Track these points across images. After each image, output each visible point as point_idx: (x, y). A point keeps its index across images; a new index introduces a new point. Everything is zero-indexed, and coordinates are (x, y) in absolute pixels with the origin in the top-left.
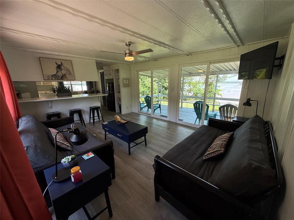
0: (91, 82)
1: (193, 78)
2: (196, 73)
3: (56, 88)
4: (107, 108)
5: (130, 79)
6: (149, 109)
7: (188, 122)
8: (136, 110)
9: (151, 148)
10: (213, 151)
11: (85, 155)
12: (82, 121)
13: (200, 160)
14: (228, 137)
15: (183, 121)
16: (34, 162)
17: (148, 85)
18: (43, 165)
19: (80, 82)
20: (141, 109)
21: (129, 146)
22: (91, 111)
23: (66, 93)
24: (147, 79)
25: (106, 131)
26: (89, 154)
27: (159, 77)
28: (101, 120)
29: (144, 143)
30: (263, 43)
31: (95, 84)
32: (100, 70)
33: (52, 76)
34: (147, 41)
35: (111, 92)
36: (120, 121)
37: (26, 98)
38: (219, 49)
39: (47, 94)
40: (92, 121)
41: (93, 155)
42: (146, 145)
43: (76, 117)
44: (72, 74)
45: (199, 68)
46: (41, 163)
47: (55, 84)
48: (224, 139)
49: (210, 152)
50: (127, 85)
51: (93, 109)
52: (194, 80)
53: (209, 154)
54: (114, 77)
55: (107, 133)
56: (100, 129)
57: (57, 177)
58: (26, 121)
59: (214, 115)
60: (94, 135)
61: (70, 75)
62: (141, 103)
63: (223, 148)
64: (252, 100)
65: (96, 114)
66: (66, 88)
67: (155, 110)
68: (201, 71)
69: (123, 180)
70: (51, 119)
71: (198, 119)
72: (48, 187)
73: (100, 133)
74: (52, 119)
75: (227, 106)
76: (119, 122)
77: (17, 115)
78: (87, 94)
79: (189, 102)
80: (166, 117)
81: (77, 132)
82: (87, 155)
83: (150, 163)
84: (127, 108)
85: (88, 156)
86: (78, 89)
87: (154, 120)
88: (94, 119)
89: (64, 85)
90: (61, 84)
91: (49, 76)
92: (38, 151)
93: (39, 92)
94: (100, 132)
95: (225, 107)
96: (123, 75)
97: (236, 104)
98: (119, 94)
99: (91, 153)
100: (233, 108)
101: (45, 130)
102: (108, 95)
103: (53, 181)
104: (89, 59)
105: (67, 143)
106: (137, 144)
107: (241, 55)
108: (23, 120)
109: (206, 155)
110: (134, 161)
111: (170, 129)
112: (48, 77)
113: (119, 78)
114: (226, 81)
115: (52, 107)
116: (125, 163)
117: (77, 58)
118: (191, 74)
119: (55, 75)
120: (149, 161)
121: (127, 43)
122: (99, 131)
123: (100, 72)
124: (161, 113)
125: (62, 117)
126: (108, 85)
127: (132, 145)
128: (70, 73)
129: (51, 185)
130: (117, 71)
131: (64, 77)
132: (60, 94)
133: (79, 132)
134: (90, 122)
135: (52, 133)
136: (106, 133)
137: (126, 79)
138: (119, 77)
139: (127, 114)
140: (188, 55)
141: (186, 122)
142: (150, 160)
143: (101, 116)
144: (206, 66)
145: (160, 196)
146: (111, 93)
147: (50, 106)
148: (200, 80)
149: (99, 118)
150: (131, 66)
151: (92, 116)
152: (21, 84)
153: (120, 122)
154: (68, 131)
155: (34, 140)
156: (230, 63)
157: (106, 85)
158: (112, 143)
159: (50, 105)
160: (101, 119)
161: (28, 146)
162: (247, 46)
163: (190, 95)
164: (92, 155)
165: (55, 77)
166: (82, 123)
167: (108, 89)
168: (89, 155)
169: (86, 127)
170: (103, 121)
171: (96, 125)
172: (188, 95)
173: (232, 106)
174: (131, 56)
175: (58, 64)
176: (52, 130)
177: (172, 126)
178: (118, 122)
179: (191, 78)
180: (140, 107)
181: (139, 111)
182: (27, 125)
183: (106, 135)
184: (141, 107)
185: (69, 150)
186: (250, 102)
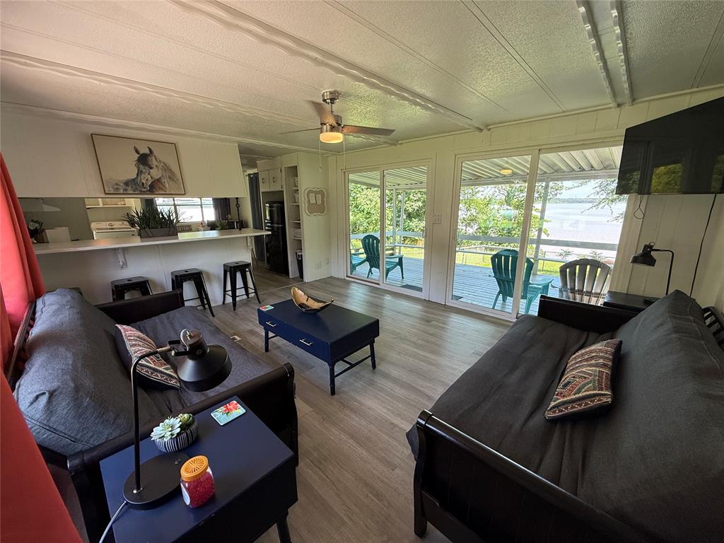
0: (226, 199)
1: (476, 190)
2: (490, 177)
3: (137, 214)
4: (266, 265)
5: (325, 192)
6: (373, 269)
7: (473, 303)
8: (340, 272)
9: (386, 376)
10: (577, 396)
11: (220, 410)
12: (205, 300)
13: (537, 420)
14: (610, 355)
15: (461, 300)
16: (72, 435)
17: (365, 206)
18: (99, 443)
19: (197, 200)
20: (353, 267)
21: (332, 371)
22: (228, 273)
23: (161, 227)
24: (364, 192)
25: (267, 329)
26: (231, 407)
27: (397, 187)
28: (252, 298)
29: (369, 361)
30: (689, 97)
31: (238, 206)
32: (249, 169)
33: (127, 184)
34: (380, 88)
35: (276, 225)
36: (305, 302)
37: (59, 242)
38: (565, 115)
39: (112, 229)
40: (229, 300)
41: (240, 411)
42: (374, 366)
43: (189, 290)
44: (178, 180)
45: (501, 163)
46: (91, 437)
47: (134, 204)
48: (601, 361)
49: (566, 399)
50: (318, 208)
51: (232, 271)
52: (478, 195)
53: (564, 403)
54: (284, 187)
55: (271, 335)
56: (252, 321)
57: (138, 488)
58: (54, 307)
59: (544, 287)
60: (236, 337)
61: (173, 180)
62: (353, 252)
63: (606, 390)
64: (658, 250)
65: (239, 283)
66: (162, 215)
67: (388, 271)
68: (506, 171)
69: (319, 468)
70: (123, 298)
71: (501, 296)
72: (113, 522)
73: (252, 332)
74: (126, 298)
75: (583, 263)
76: (302, 305)
77: (31, 289)
78: (214, 229)
79: (467, 250)
80: (420, 289)
81: (199, 352)
82: (222, 409)
83: (389, 418)
84: (319, 266)
85: (227, 414)
86: (192, 217)
87: (388, 298)
88: (234, 296)
89: (158, 207)
90: (150, 204)
91: (117, 184)
92: (85, 404)
93: (93, 225)
94: (252, 330)
95: (578, 267)
96: (307, 181)
97: (609, 257)
98: (297, 230)
99: (235, 402)
100: (599, 269)
101: (106, 331)
102: (270, 233)
103: (127, 503)
104: (222, 140)
105: (167, 369)
106: (352, 366)
107: (626, 130)
108: (47, 303)
109: (554, 407)
110: (347, 412)
111: (433, 322)
112: (116, 187)
113: (299, 188)
114: (558, 196)
115: (127, 266)
116: (324, 420)
117: (191, 136)
118: (477, 180)
119: (134, 180)
120: (385, 413)
121: (327, 96)
122: (250, 328)
123: (249, 175)
124: (403, 278)
125: (154, 292)
126: (270, 207)
127: (339, 367)
128: (172, 177)
129: (122, 515)
130: (294, 171)
131: (155, 187)
132: (147, 230)
133: (205, 351)
134: (224, 303)
135: (126, 340)
136: (267, 334)
137: (316, 193)
138: (297, 187)
139: (316, 281)
140: (481, 130)
141: (469, 302)
142: (388, 409)
143: (252, 287)
144: (529, 158)
145: (428, 522)
146: (278, 228)
147: (121, 263)
148: (496, 195)
149: (247, 293)
150: (329, 158)
151: (229, 287)
152: (44, 205)
153: (304, 304)
154: (170, 350)
155: (75, 368)
156: (585, 151)
157: (264, 207)
158: (292, 372)
159: (121, 259)
160: (252, 295)
161: (55, 391)
162: (647, 104)
163: (470, 231)
164: (238, 410)
165: (132, 186)
166: (204, 306)
167: (268, 218)
168: (231, 410)
169: (213, 316)
170: (259, 300)
171: (240, 310)
172: (463, 231)
173: (595, 264)
174: (338, 131)
175: (142, 152)
176: (125, 330)
177: (436, 315)
178: (299, 305)
179: (472, 189)
180: (351, 263)
181: (349, 275)
182: (57, 320)
183: (267, 338)
184: (353, 263)
185: (172, 388)
186: (652, 253)
